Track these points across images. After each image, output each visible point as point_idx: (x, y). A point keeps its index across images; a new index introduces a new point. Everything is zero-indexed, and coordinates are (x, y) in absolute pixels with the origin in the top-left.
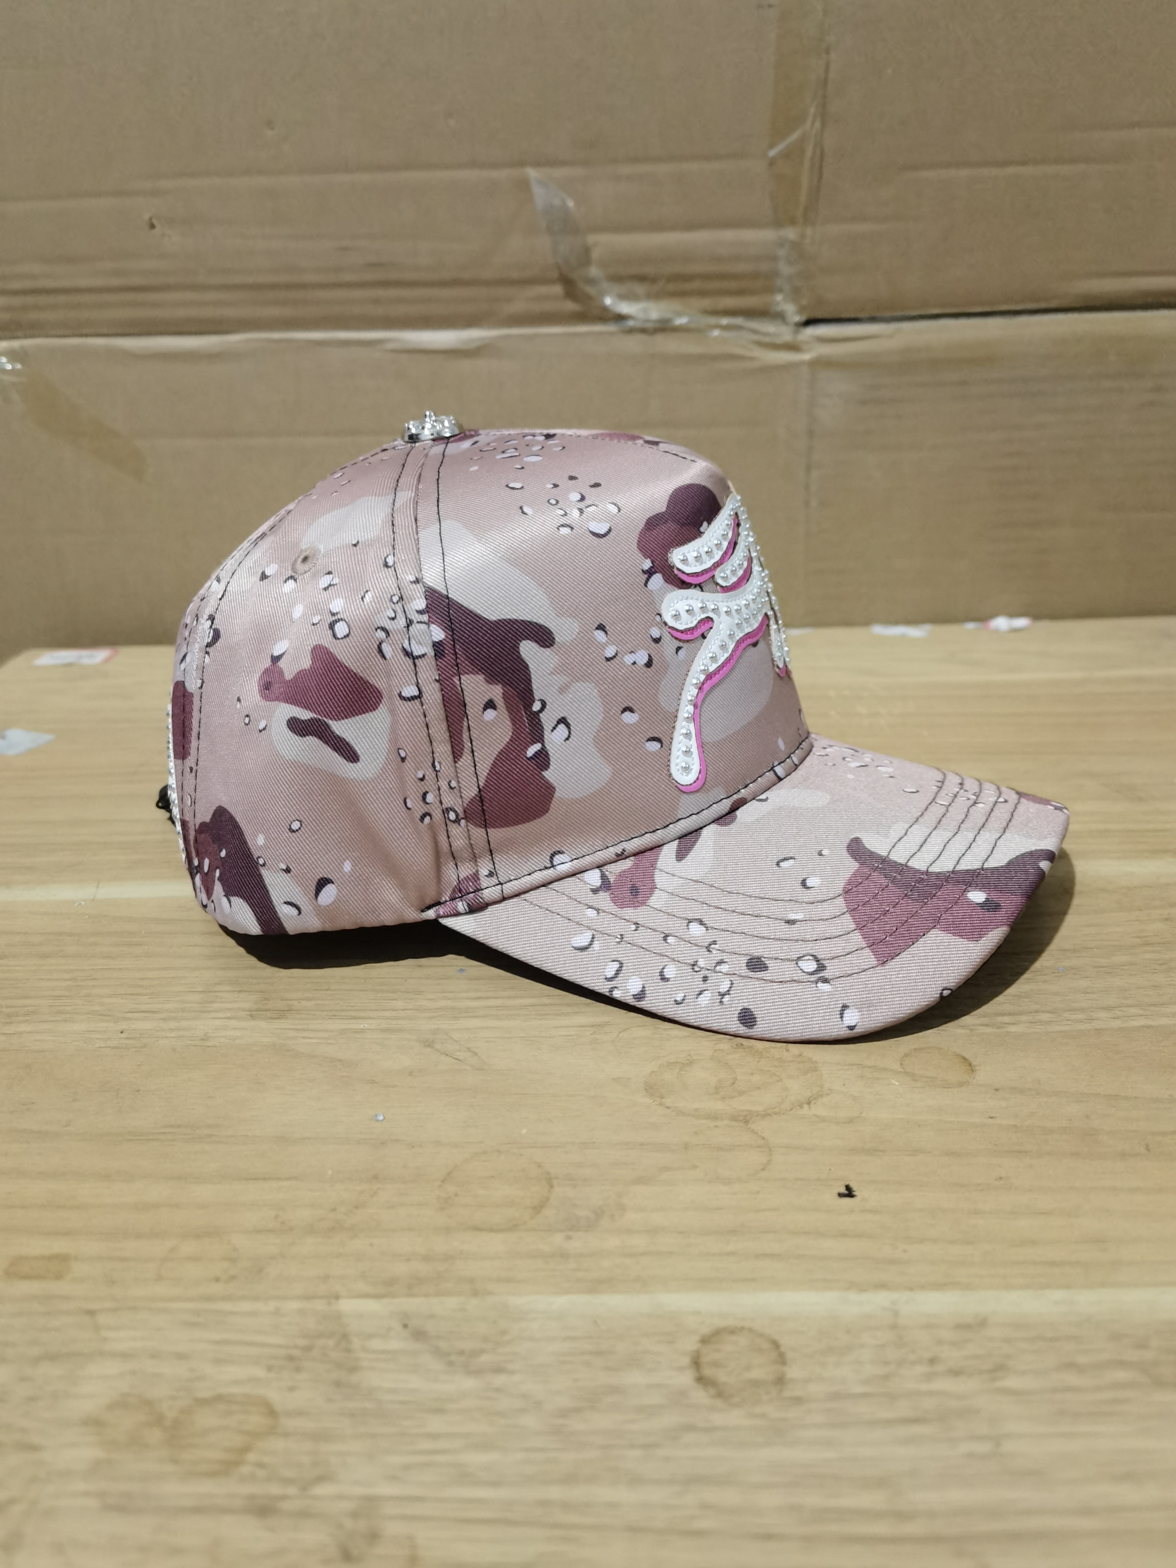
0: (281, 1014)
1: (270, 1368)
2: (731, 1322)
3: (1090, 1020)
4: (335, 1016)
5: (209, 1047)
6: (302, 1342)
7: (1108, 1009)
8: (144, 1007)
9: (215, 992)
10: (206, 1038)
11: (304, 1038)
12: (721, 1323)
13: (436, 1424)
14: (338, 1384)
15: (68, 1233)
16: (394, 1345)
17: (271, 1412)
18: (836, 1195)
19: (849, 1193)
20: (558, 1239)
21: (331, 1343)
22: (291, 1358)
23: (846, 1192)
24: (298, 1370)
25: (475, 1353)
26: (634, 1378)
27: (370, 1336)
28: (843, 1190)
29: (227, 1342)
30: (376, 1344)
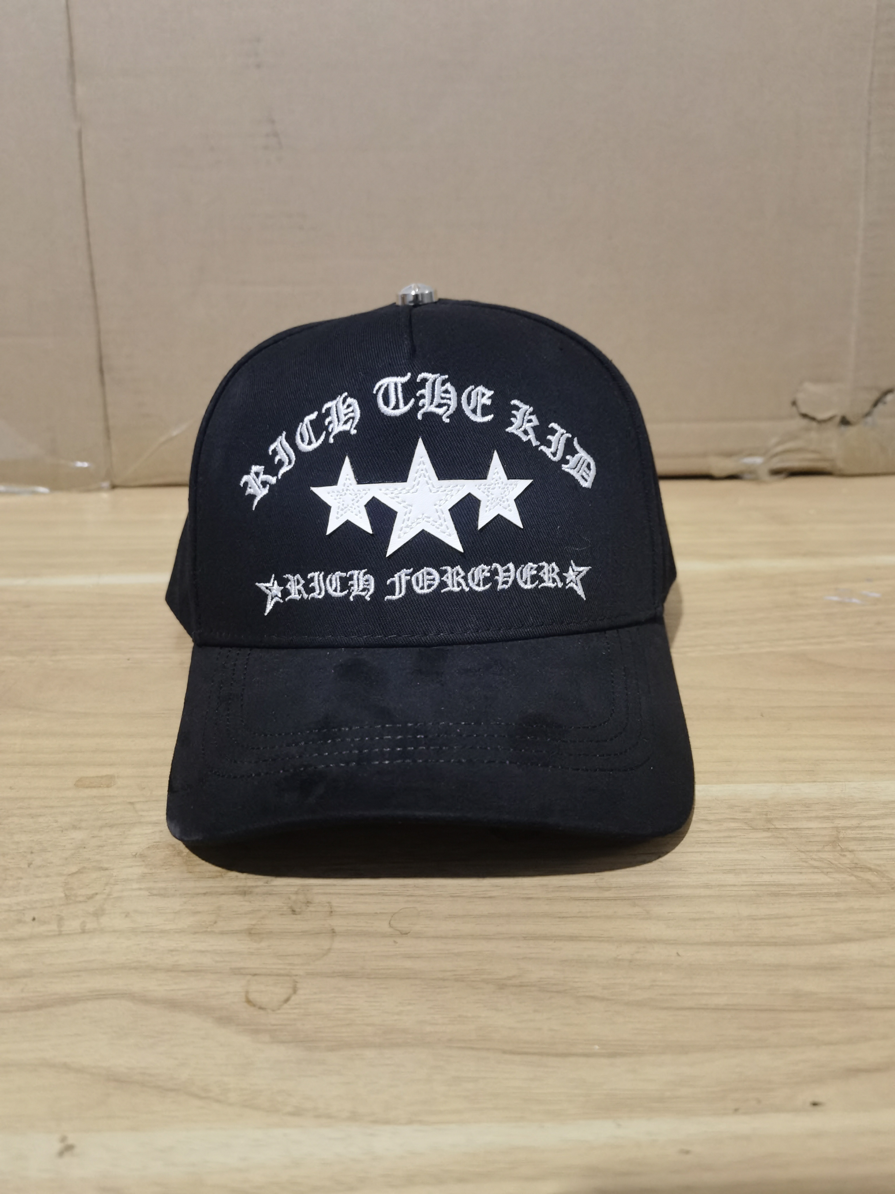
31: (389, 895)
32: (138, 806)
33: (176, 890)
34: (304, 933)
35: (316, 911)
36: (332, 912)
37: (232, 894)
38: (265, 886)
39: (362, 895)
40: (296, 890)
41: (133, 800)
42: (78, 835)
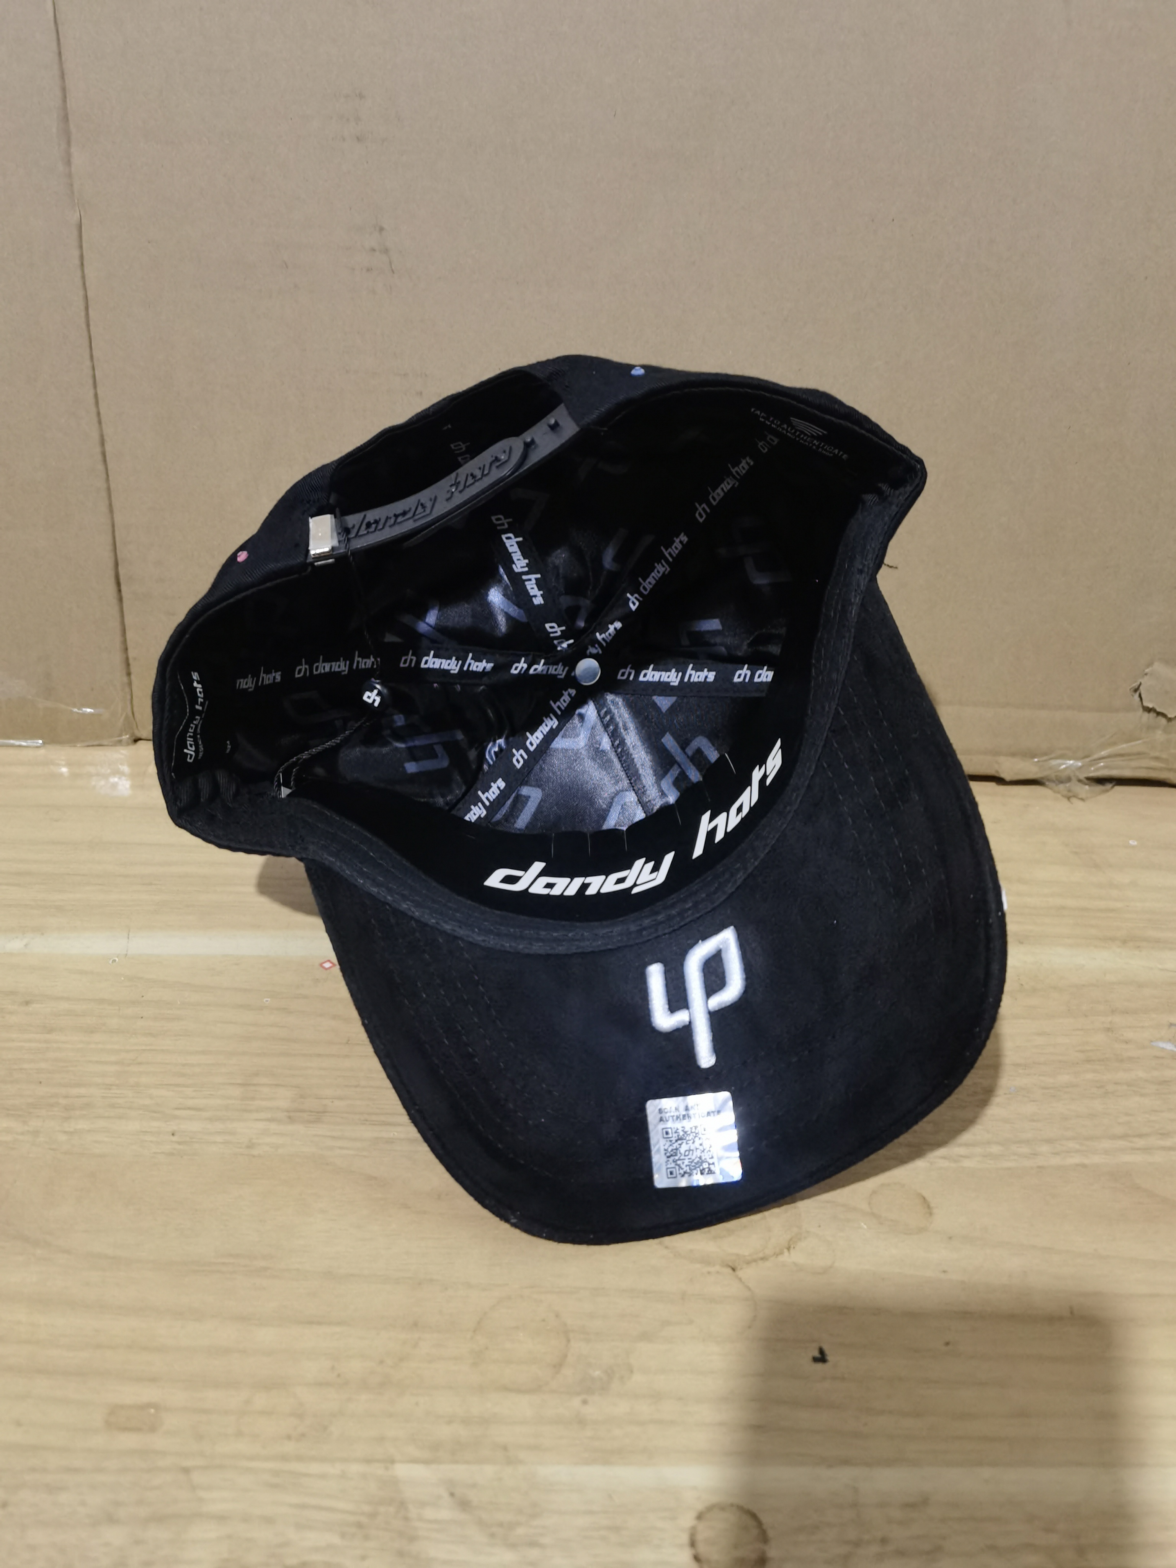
0: (318, 1116)
1: (343, 1536)
2: (722, 1497)
3: (1034, 1154)
4: (367, 1120)
5: (254, 1156)
6: (367, 1508)
7: (1049, 1141)
8: (190, 1103)
9: (255, 1085)
10: (251, 1146)
11: (341, 1148)
12: (712, 1499)
14: (401, 1554)
15: (153, 1380)
16: (444, 1514)
18: (811, 1360)
19: (822, 1357)
20: (577, 1402)
21: (391, 1510)
22: (359, 1525)
23: (820, 1356)
24: (366, 1538)
25: (512, 1526)
26: (644, 1555)
27: (424, 1504)
28: (817, 1354)
29: (304, 1506)
30: (430, 1513)
32: (196, 1477)
41: (187, 1463)
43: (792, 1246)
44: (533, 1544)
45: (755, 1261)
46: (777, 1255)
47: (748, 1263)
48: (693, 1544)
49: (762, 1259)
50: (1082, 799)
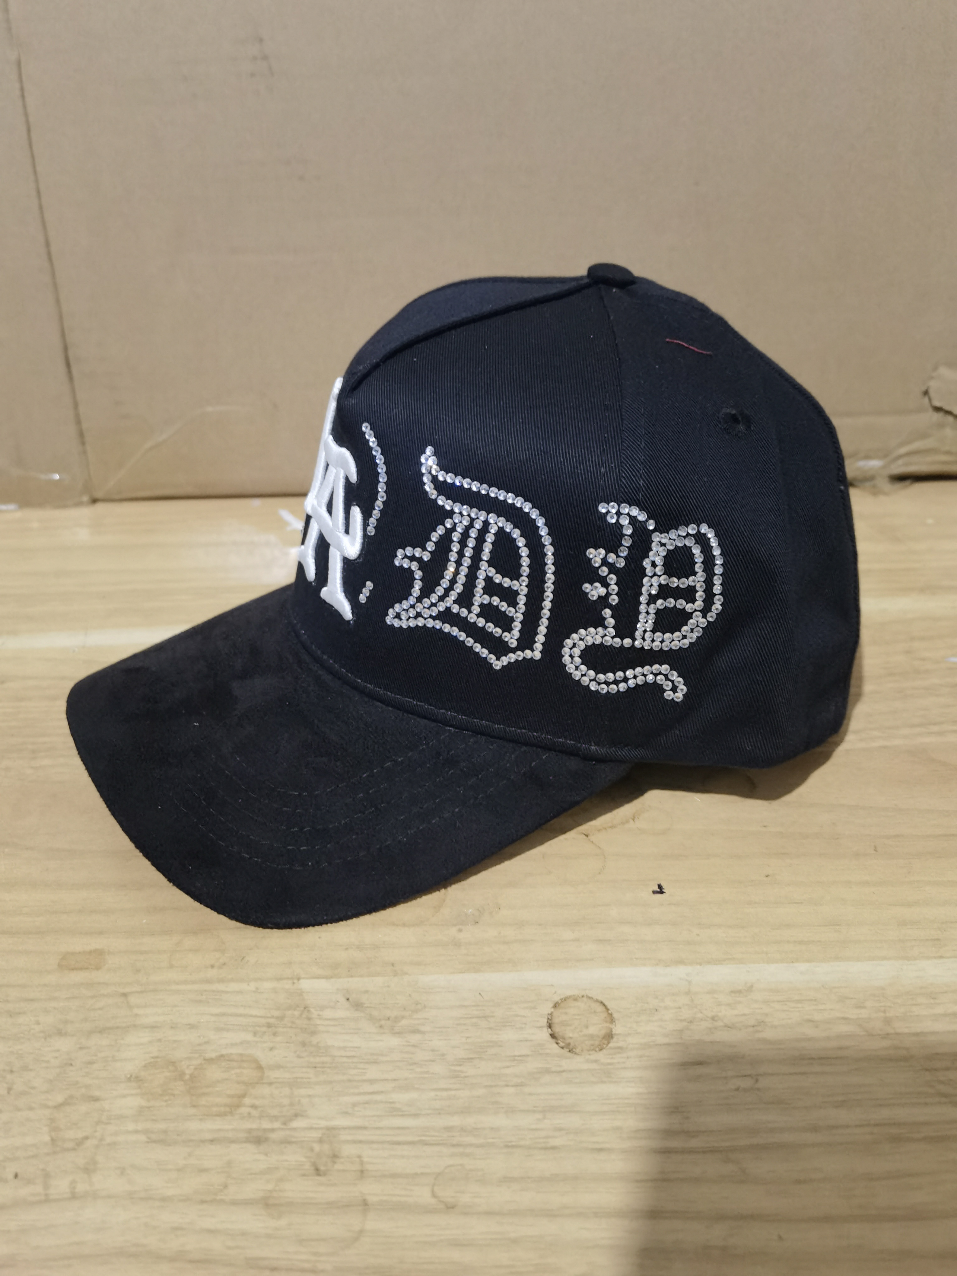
1: (255, 1034)
2: (575, 992)
6: (277, 1013)
12: (569, 993)
13: (373, 1072)
14: (304, 1044)
15: (101, 933)
16: (341, 1013)
17: (260, 1068)
18: (652, 892)
19: (660, 890)
20: (453, 931)
21: (297, 1013)
22: (269, 1026)
23: (659, 890)
24: (275, 1034)
25: (397, 1019)
26: (508, 1035)
27: (323, 1008)
28: (657, 889)
29: (223, 1015)
30: (328, 1013)
31: (432, 1145)
32: (133, 1000)
33: (178, 1135)
34: (332, 1207)
35: (344, 1171)
36: (362, 1171)
37: (245, 1142)
38: (282, 1129)
39: (398, 1143)
40: (320, 1136)
41: (127, 990)
42: (64, 1045)
43: (636, 817)
44: (416, 1031)
45: (605, 829)
46: (623, 823)
47: (599, 830)
48: (550, 1026)
49: (611, 827)
50: (886, 494)
